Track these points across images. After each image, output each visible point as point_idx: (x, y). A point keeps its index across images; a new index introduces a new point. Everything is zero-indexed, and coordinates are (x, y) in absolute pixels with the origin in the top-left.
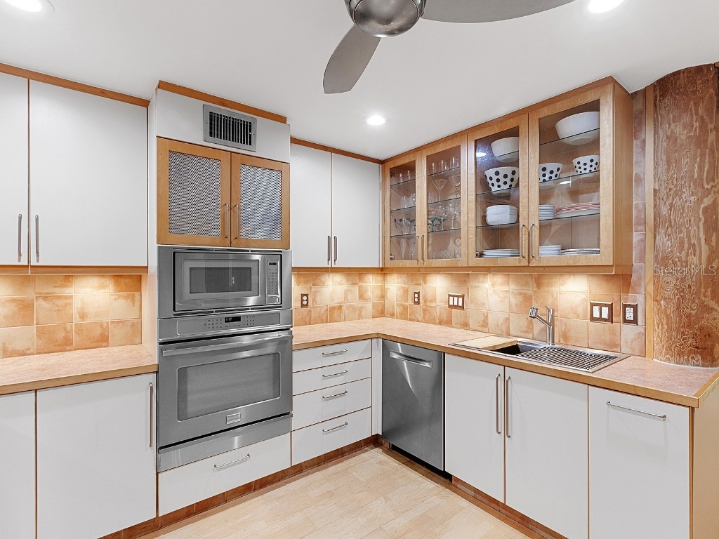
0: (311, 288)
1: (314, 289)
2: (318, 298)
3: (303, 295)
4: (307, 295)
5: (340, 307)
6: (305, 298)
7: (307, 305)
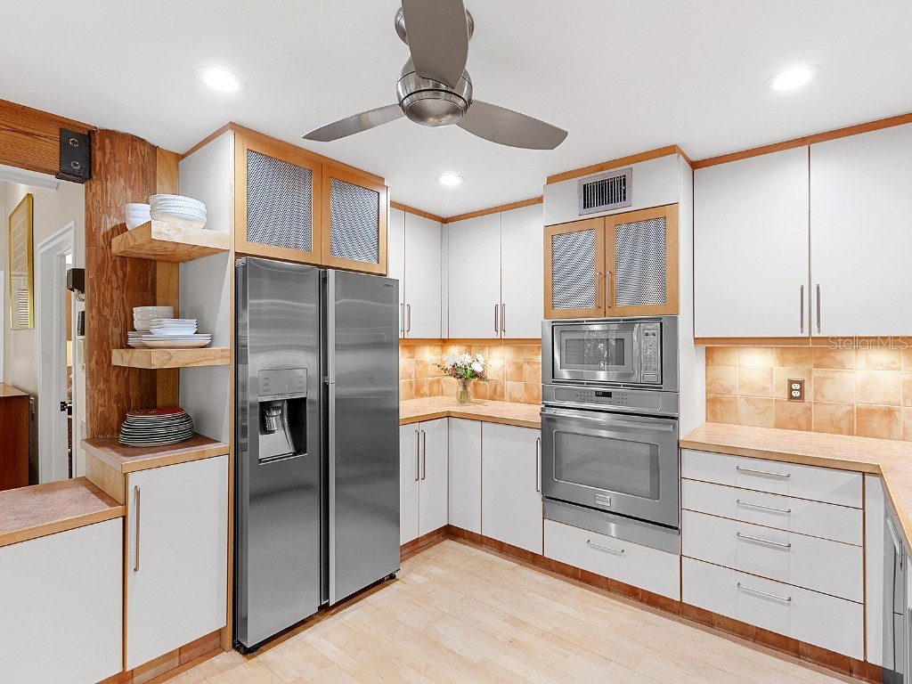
0: (810, 370)
1: (816, 373)
2: (829, 390)
3: (791, 382)
4: (801, 383)
5: (889, 412)
6: (796, 386)
7: (801, 398)
